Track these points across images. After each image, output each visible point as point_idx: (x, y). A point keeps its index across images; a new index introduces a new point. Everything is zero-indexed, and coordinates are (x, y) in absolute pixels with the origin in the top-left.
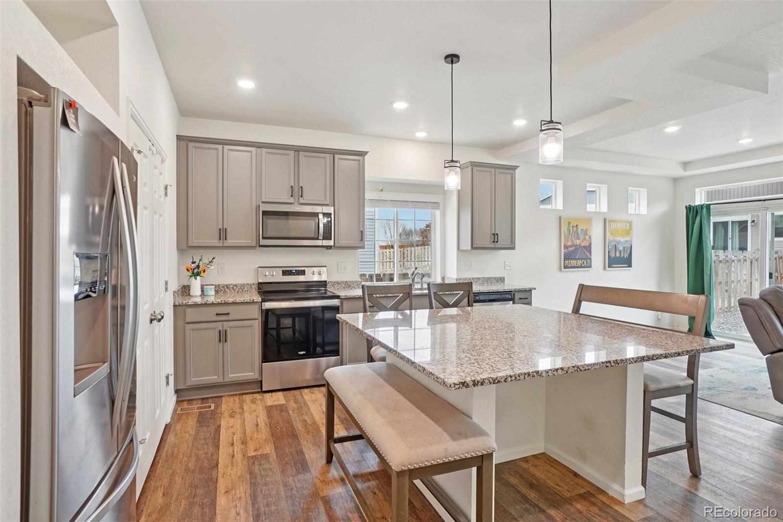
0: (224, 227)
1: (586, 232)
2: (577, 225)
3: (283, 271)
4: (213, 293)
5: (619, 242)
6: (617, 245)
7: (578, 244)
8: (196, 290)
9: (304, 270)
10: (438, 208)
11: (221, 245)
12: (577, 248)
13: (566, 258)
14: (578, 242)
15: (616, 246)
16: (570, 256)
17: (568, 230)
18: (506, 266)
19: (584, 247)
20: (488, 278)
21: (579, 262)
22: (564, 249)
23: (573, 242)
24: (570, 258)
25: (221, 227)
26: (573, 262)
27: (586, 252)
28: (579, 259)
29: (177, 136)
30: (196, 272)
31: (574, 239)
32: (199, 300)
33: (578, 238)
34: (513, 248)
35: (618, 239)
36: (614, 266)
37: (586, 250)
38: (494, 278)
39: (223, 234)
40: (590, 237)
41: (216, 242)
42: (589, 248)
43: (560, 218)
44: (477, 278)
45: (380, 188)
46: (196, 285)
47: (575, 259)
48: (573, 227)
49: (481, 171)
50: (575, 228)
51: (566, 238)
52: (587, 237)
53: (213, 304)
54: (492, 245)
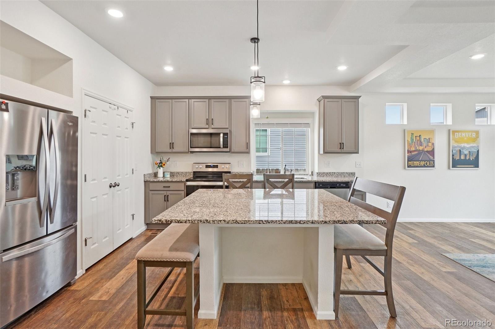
0: (173, 142)
1: (429, 141)
2: (420, 135)
3: (206, 165)
4: (169, 176)
5: (464, 148)
6: (461, 150)
7: (421, 150)
8: (160, 175)
9: (218, 165)
10: (309, 127)
11: (171, 151)
12: (420, 152)
13: (409, 160)
14: (421, 148)
15: (460, 151)
16: (413, 158)
17: (411, 139)
18: (357, 165)
19: (427, 152)
20: (342, 173)
21: (422, 163)
22: (408, 153)
23: (416, 148)
24: (413, 160)
25: (171, 142)
26: (416, 163)
27: (429, 155)
28: (422, 160)
29: (151, 97)
30: (161, 165)
31: (417, 146)
32: (161, 179)
33: (421, 145)
34: (357, 153)
35: (463, 145)
36: (458, 166)
37: (429, 154)
38: (347, 173)
39: (172, 145)
40: (433, 144)
41: (169, 150)
42: (432, 153)
43: (404, 130)
44: (333, 173)
45: (266, 117)
46: (161, 171)
47: (418, 161)
48: (416, 137)
49: (332, 101)
50: (418, 138)
51: (409, 145)
52: (430, 144)
53: (162, 182)
54: (340, 151)
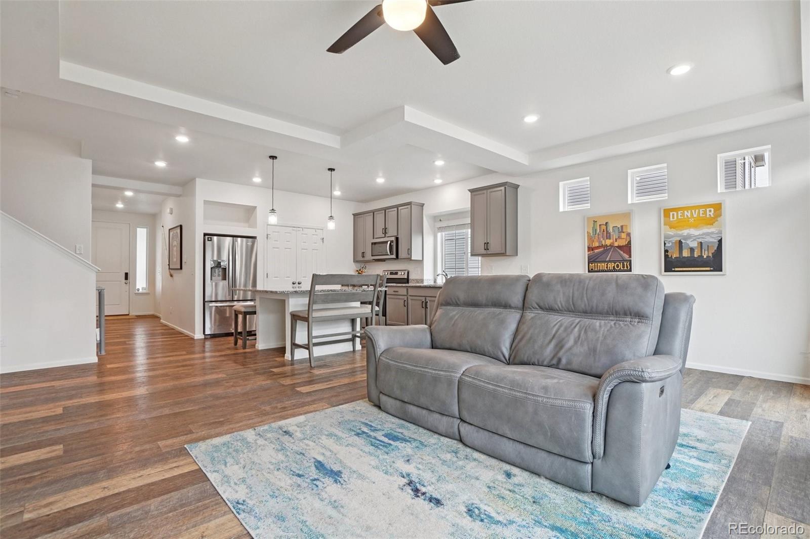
0: (364, 252)
1: (621, 230)
2: (607, 223)
3: (390, 272)
5: (688, 237)
6: (683, 241)
7: (608, 245)
9: (397, 272)
12: (607, 249)
13: (591, 260)
14: (608, 242)
15: (680, 242)
16: (597, 258)
17: (593, 230)
19: (619, 247)
21: (611, 266)
22: (589, 251)
23: (600, 242)
24: (597, 260)
26: (602, 266)
27: (622, 252)
28: (610, 261)
31: (602, 239)
33: (608, 236)
35: (685, 232)
36: (676, 269)
37: (621, 250)
39: (363, 255)
40: (629, 235)
41: (362, 259)
42: (627, 248)
43: (584, 217)
47: (604, 262)
48: (600, 225)
50: (604, 227)
51: (591, 239)
52: (624, 235)
54: (484, 252)
